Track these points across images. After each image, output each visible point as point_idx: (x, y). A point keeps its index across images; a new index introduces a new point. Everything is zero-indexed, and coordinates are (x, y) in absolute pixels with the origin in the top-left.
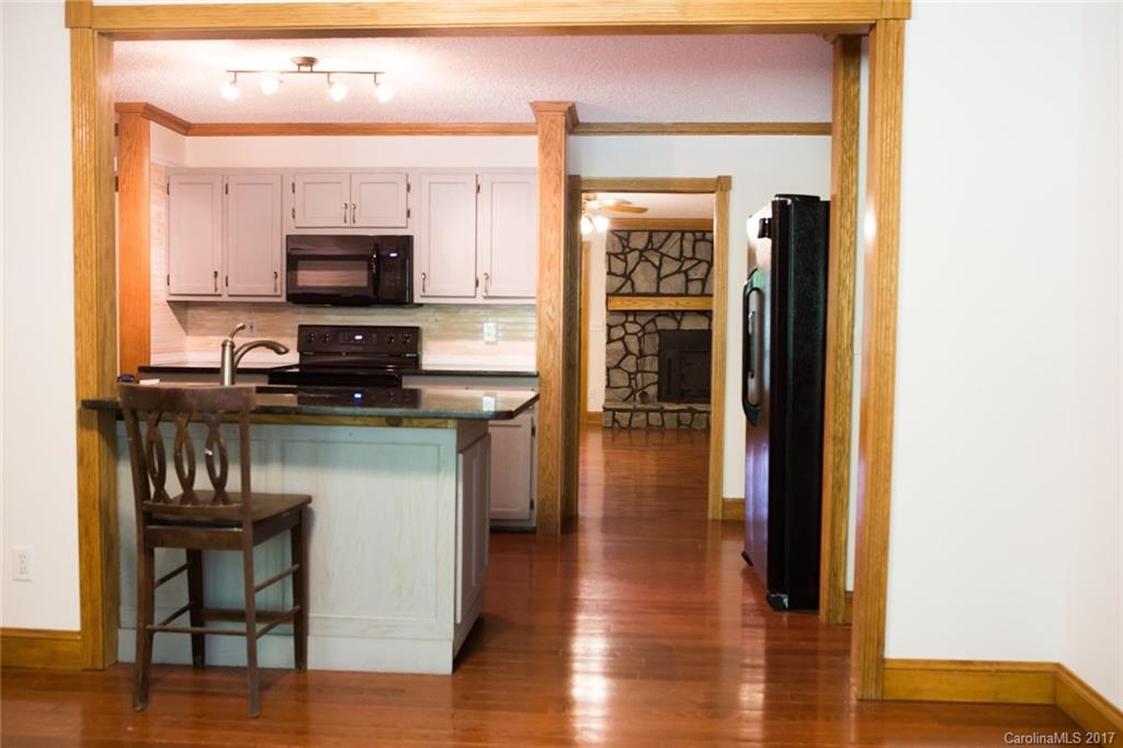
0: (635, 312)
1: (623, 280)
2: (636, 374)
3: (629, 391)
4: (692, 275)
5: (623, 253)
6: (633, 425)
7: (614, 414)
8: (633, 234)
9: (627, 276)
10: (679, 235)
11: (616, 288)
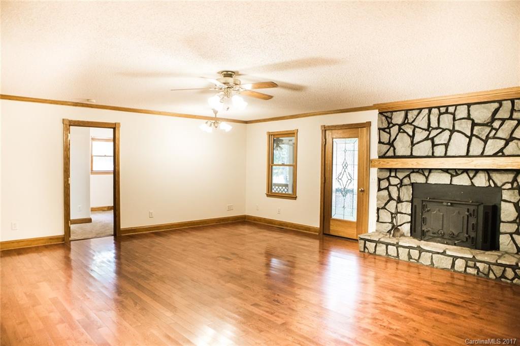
0: (396, 170)
1: (388, 147)
2: (396, 213)
3: (391, 226)
4: (437, 141)
5: (388, 128)
6: (377, 253)
7: (365, 243)
8: (395, 113)
9: (391, 144)
10: (427, 111)
11: (383, 153)
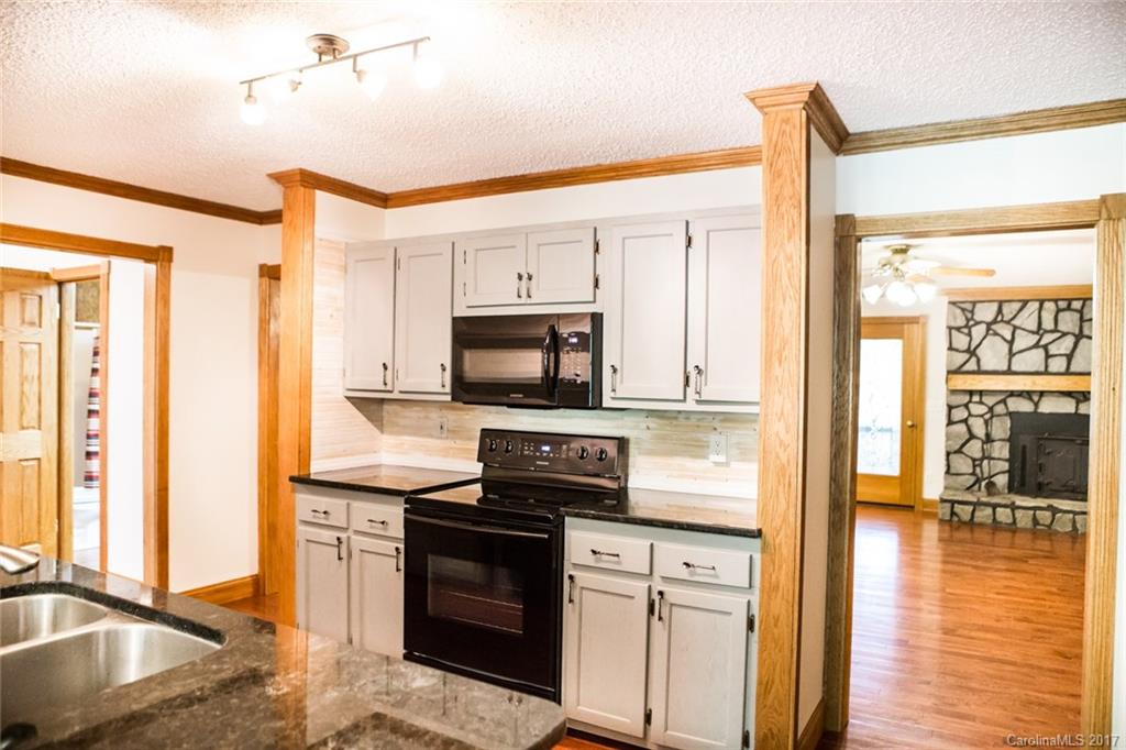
0: (981, 393)
1: (967, 356)
2: (982, 459)
3: (973, 479)
4: (1053, 349)
5: (966, 326)
6: (976, 520)
7: (953, 507)
8: (978, 306)
9: (971, 352)
10: (1037, 305)
11: (958, 365)
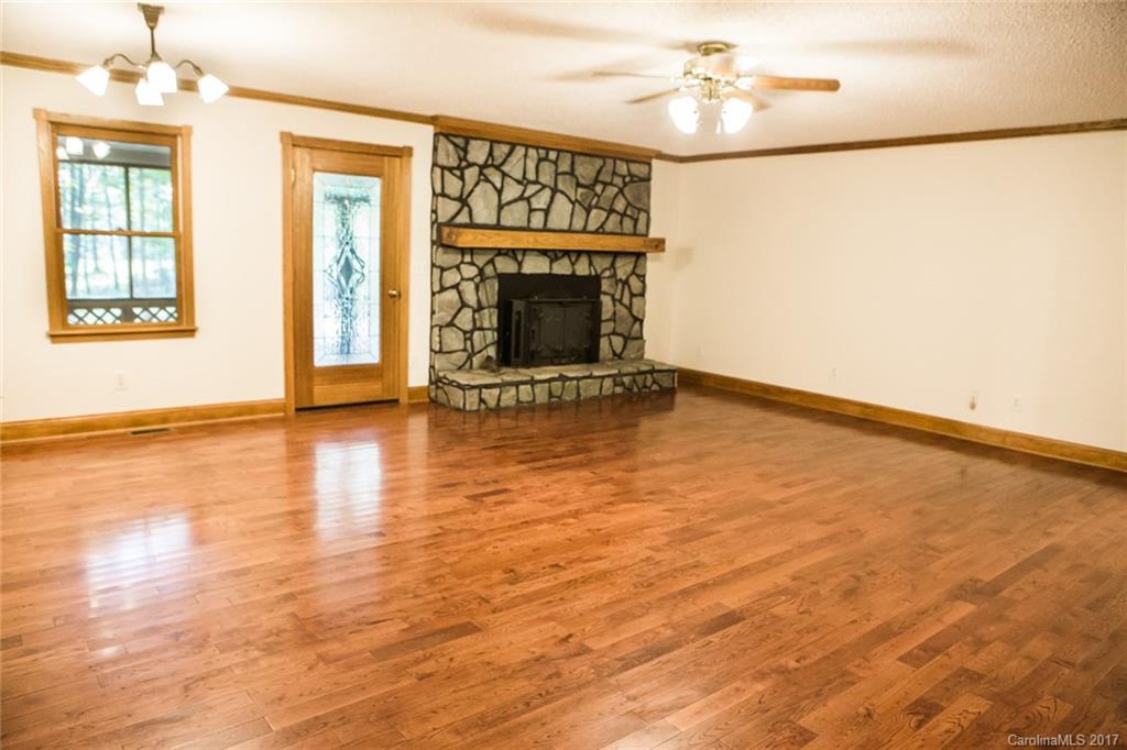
0: (472, 251)
1: (459, 205)
2: (472, 332)
3: (465, 355)
4: (534, 203)
5: (458, 168)
6: (502, 404)
7: (480, 394)
8: (473, 142)
9: (463, 201)
10: (523, 150)
11: (449, 216)
